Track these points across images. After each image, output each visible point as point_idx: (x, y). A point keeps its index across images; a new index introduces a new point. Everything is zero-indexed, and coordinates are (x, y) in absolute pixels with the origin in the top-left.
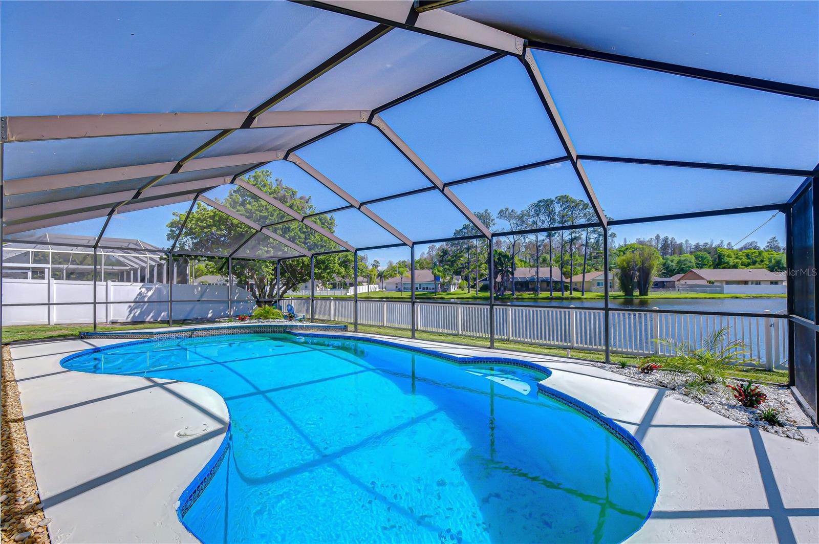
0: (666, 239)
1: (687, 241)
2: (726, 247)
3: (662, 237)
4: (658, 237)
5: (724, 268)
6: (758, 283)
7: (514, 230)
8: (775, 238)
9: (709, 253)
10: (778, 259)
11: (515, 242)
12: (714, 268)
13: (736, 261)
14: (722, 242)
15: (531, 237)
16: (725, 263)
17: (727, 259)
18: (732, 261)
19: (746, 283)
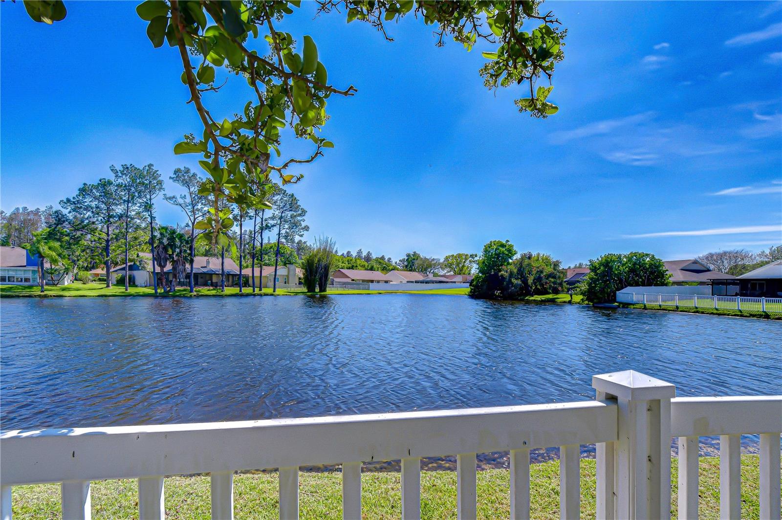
8: (360, 250)
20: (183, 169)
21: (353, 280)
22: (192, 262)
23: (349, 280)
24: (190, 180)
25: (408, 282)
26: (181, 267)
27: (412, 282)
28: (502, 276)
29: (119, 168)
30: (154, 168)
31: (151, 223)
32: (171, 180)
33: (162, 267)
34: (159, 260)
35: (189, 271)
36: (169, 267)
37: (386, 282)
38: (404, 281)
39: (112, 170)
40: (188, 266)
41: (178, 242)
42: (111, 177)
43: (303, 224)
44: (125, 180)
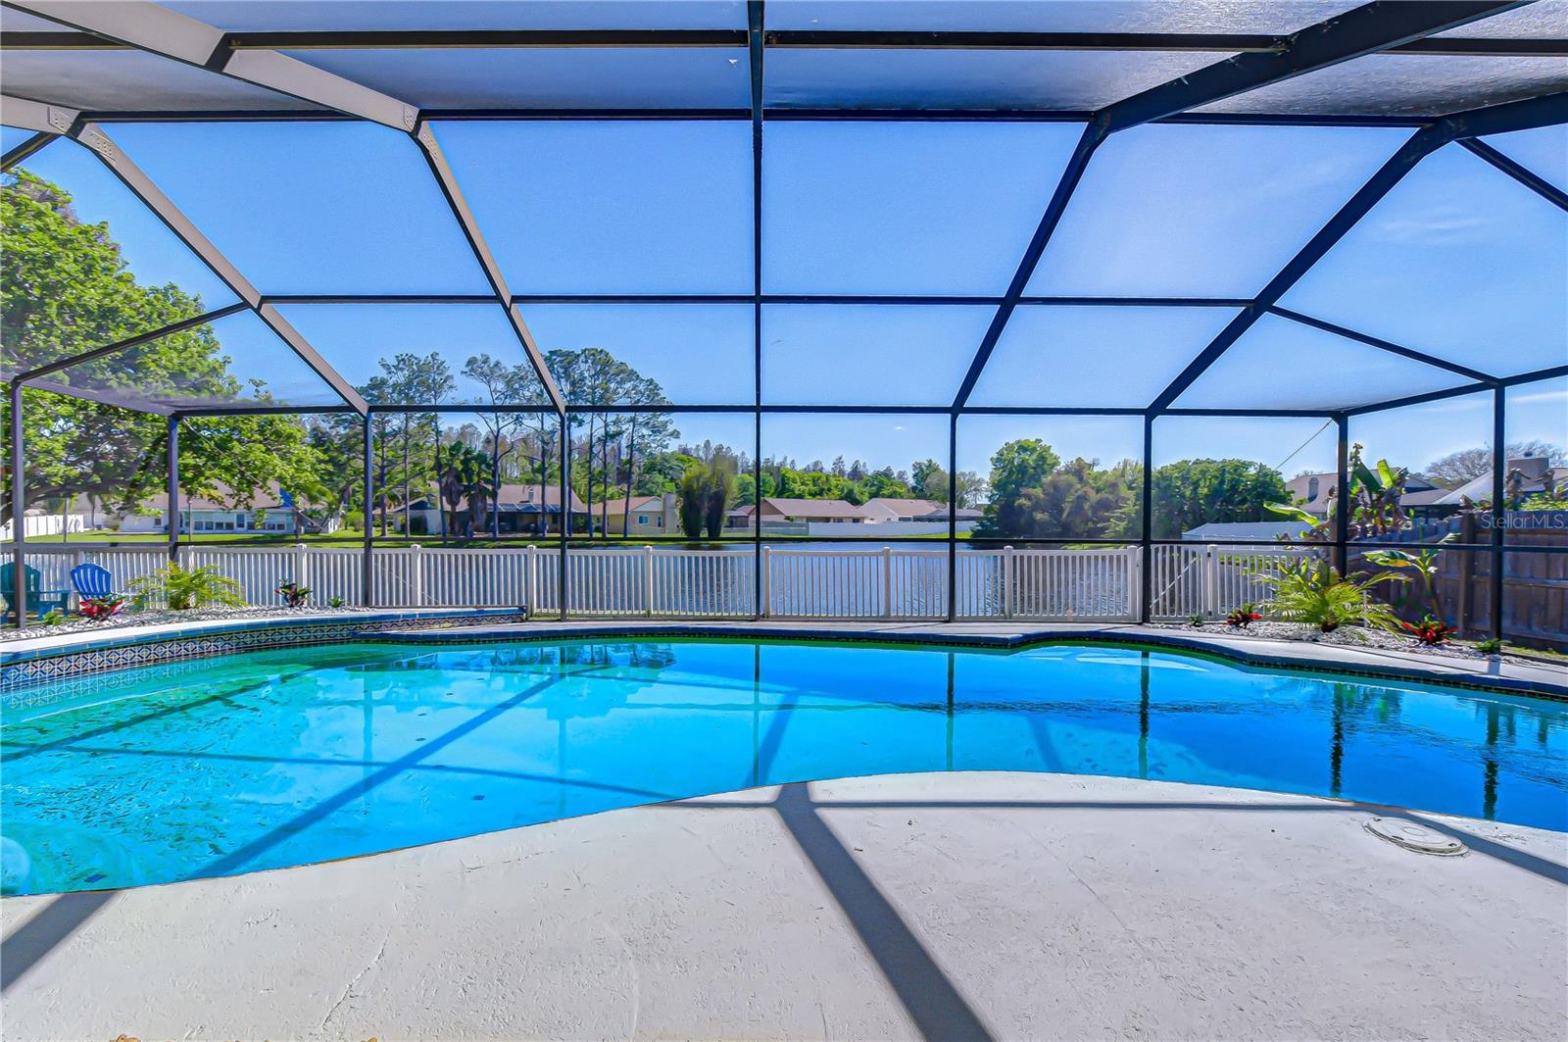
0: (720, 448)
1: (743, 453)
2: (789, 466)
3: (714, 445)
4: (707, 444)
5: (788, 497)
6: (840, 520)
7: (498, 403)
8: (840, 458)
9: (771, 474)
10: (850, 487)
11: (499, 430)
12: (778, 497)
13: (803, 487)
14: (785, 458)
15: (531, 423)
16: (789, 490)
17: (793, 486)
18: (797, 488)
19: (827, 520)
20: (479, 357)
21: (788, 518)
22: (494, 495)
23: (780, 519)
24: (492, 372)
25: (900, 519)
26: (480, 504)
27: (908, 519)
28: (1020, 506)
29: (393, 362)
30: (441, 358)
31: (437, 440)
32: (464, 375)
33: (454, 503)
34: (450, 493)
35: (490, 509)
36: (463, 505)
37: (856, 520)
38: (895, 519)
39: (383, 365)
40: (489, 501)
41: (475, 466)
42: (382, 374)
43: (671, 428)
44: (400, 377)
